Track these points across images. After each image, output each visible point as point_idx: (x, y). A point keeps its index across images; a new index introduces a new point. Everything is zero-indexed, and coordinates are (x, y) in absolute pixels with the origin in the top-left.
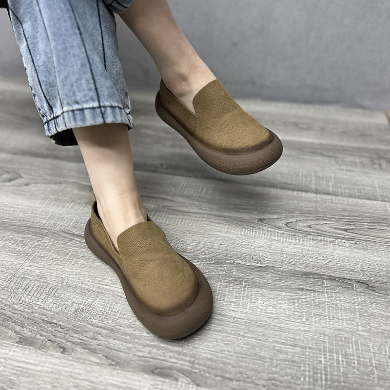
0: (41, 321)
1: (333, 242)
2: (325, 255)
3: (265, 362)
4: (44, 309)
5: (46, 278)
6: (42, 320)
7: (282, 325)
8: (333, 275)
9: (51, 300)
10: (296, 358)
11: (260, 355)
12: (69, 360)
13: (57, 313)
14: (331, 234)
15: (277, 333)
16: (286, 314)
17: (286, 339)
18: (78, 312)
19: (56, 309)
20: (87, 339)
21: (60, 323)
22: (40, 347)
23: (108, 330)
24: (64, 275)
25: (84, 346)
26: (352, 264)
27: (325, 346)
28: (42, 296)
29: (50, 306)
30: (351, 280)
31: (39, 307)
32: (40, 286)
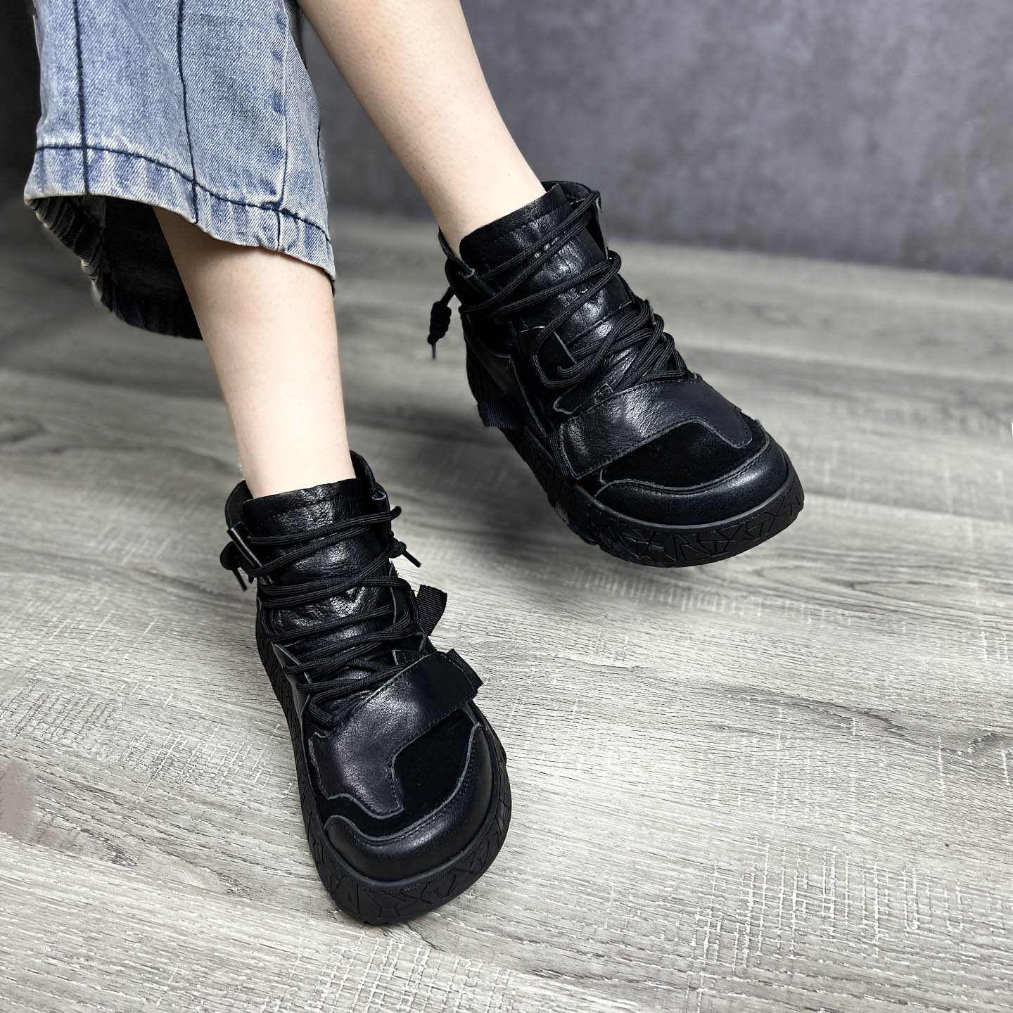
0: (68, 785)
1: (815, 615)
2: (789, 646)
3: (608, 900)
4: (79, 756)
5: (86, 682)
6: (72, 782)
7: (660, 813)
8: (804, 695)
9: (96, 734)
10: (685, 894)
11: (595, 883)
12: (129, 879)
13: (109, 767)
14: (810, 594)
15: (644, 831)
16: (672, 786)
17: (664, 846)
18: (160, 767)
19: (107, 756)
20: (176, 830)
21: (116, 791)
22: (61, 846)
23: (230, 811)
24: (132, 675)
25: (170, 847)
26: (855, 669)
27: (760, 865)
28: (74, 726)
29: (94, 750)
30: (848, 709)
31: (66, 752)
32: (74, 701)
